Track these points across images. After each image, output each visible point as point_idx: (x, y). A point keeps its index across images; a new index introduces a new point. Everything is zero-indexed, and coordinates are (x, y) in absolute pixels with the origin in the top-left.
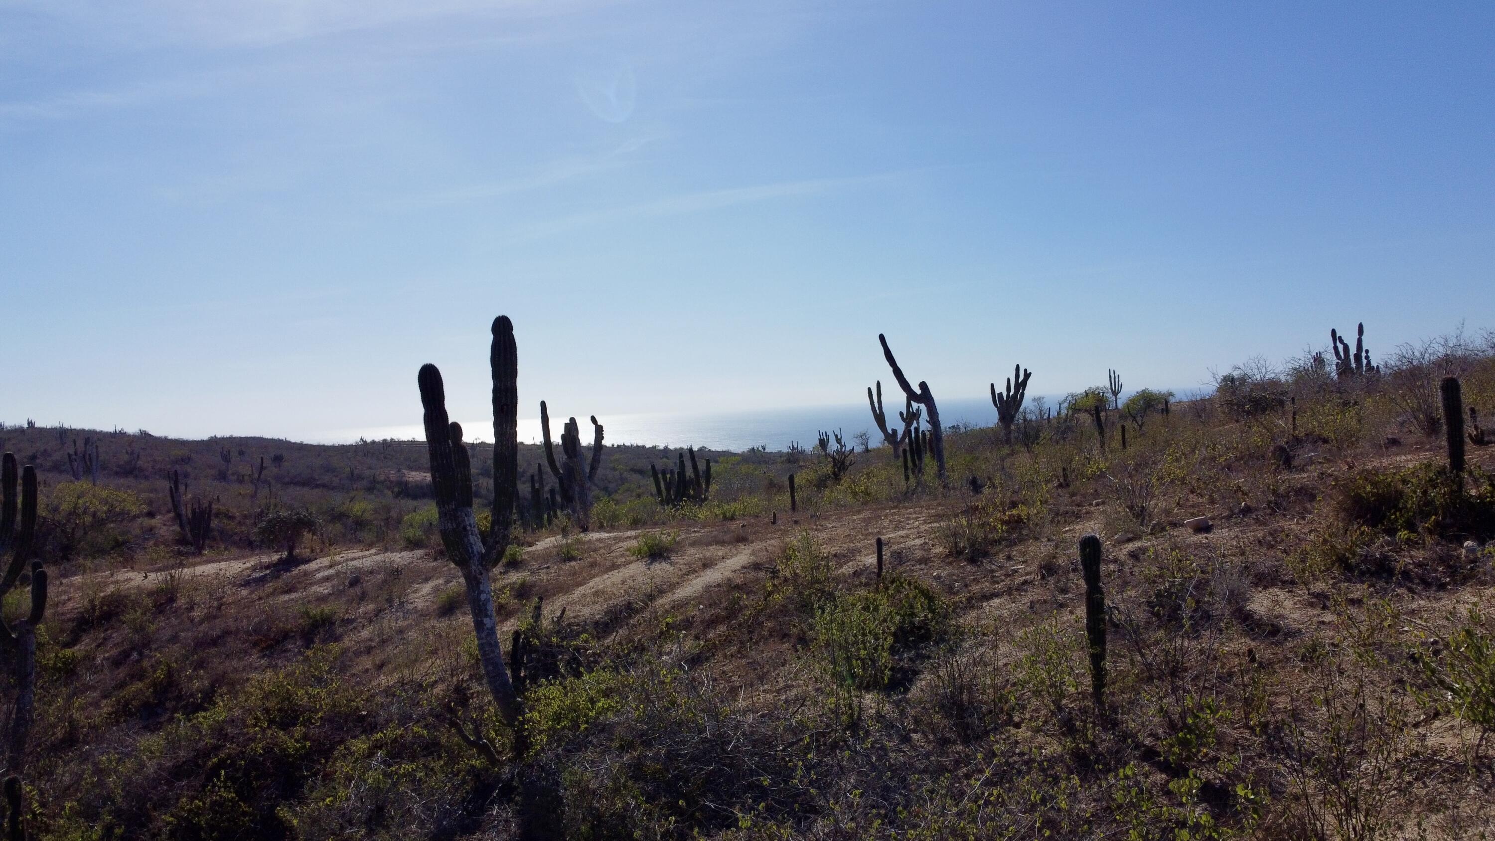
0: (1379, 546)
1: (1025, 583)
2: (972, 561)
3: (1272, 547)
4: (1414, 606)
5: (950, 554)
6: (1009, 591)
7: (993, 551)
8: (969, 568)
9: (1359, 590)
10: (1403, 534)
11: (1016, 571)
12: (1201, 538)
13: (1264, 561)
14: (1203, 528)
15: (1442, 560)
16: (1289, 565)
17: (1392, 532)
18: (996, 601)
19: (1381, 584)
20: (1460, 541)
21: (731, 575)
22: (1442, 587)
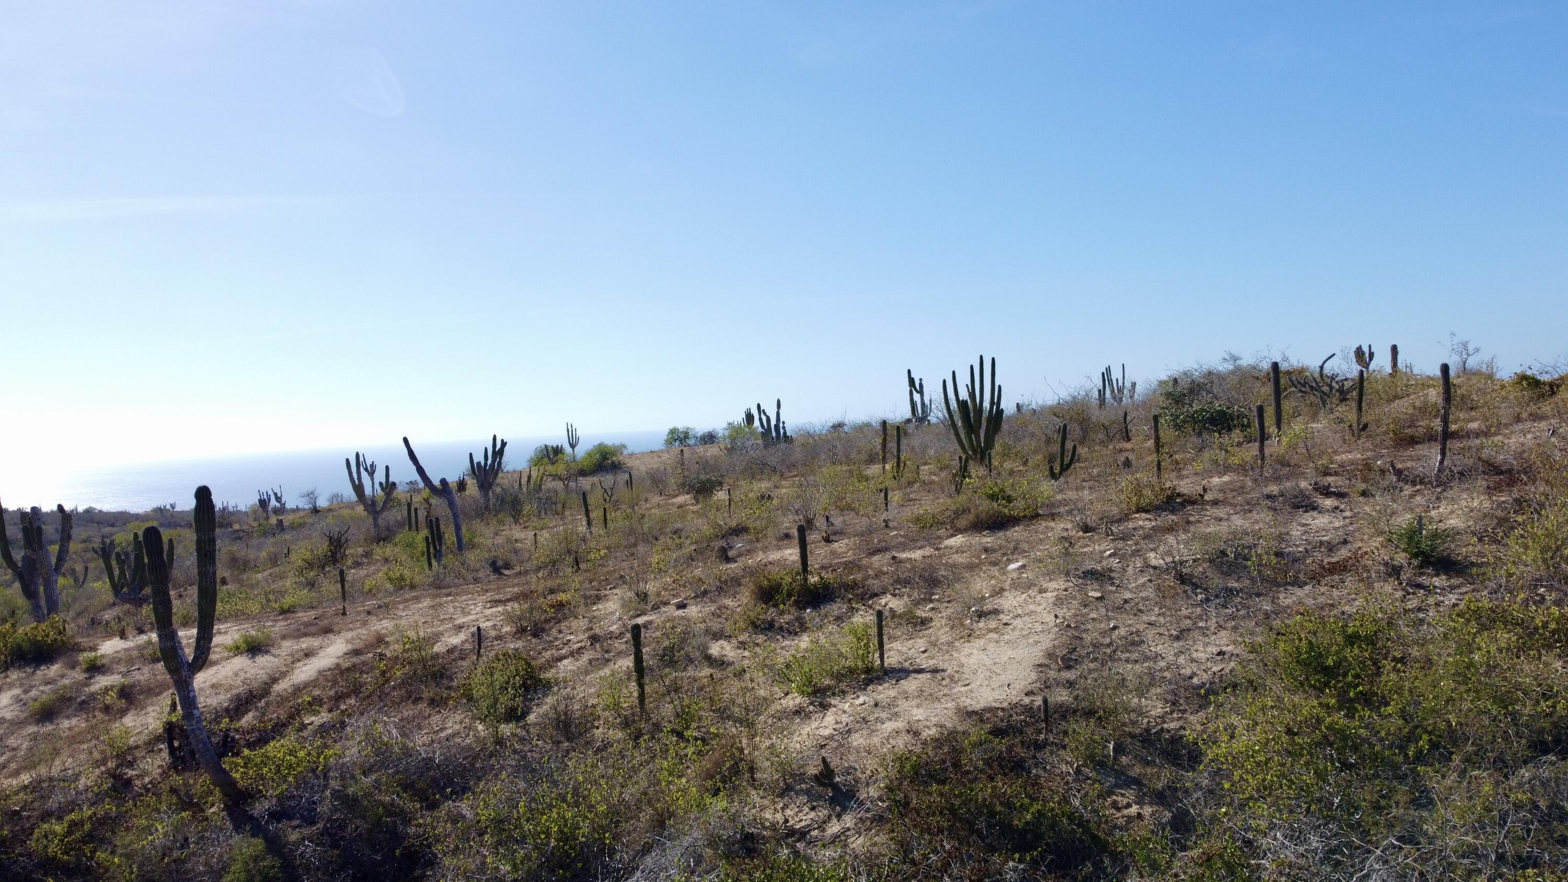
0: (772, 613)
1: (581, 648)
2: (535, 635)
3: (719, 616)
4: (784, 644)
5: (517, 632)
6: (572, 654)
7: (547, 627)
8: (534, 640)
9: (761, 639)
10: (782, 606)
11: (569, 641)
12: (680, 612)
13: (715, 626)
14: (681, 606)
15: (797, 619)
16: (728, 628)
17: (776, 606)
18: (565, 662)
19: (770, 634)
20: (805, 609)
21: (337, 661)
22: (796, 634)
